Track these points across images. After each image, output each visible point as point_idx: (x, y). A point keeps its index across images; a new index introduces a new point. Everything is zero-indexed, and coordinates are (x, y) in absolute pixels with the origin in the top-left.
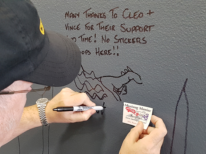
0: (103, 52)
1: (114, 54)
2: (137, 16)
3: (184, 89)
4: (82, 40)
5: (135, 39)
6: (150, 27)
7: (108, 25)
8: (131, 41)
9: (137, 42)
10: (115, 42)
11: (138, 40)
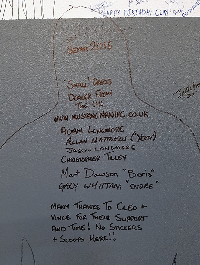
0: (98, 239)
1: (110, 240)
2: (131, 209)
3: (174, 261)
4: (73, 229)
5: (131, 226)
6: (144, 217)
7: (102, 216)
8: (127, 228)
9: (133, 229)
10: (110, 230)
11: (134, 227)
